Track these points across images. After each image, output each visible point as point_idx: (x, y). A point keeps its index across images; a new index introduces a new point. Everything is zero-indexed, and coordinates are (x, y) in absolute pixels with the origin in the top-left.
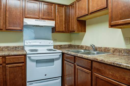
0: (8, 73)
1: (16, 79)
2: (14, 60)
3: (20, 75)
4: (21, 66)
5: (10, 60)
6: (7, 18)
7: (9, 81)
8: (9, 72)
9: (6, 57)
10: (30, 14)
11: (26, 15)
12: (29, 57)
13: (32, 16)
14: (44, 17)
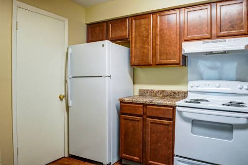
0: (148, 130)
1: (159, 144)
2: (157, 112)
3: (166, 139)
4: (168, 125)
5: (152, 112)
6: (158, 47)
7: (150, 143)
8: (151, 130)
9: (148, 106)
10: (192, 33)
11: (185, 36)
12: (180, 112)
13: (196, 36)
14: (222, 33)
